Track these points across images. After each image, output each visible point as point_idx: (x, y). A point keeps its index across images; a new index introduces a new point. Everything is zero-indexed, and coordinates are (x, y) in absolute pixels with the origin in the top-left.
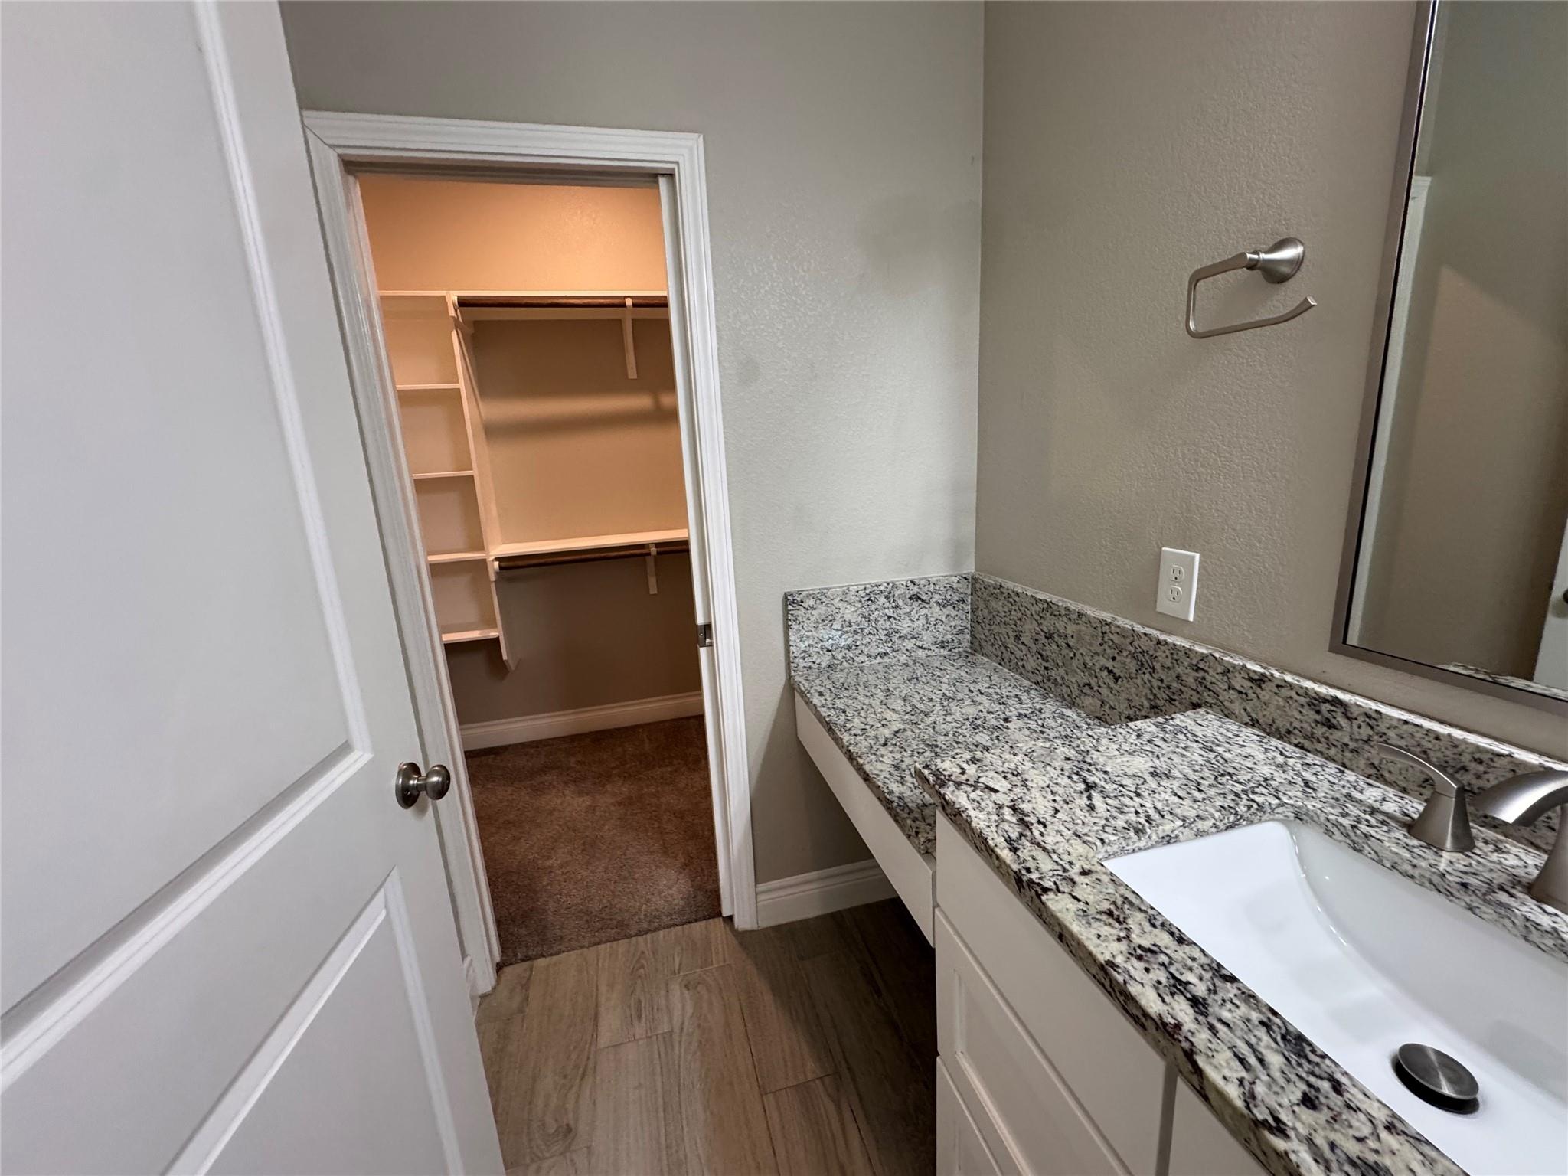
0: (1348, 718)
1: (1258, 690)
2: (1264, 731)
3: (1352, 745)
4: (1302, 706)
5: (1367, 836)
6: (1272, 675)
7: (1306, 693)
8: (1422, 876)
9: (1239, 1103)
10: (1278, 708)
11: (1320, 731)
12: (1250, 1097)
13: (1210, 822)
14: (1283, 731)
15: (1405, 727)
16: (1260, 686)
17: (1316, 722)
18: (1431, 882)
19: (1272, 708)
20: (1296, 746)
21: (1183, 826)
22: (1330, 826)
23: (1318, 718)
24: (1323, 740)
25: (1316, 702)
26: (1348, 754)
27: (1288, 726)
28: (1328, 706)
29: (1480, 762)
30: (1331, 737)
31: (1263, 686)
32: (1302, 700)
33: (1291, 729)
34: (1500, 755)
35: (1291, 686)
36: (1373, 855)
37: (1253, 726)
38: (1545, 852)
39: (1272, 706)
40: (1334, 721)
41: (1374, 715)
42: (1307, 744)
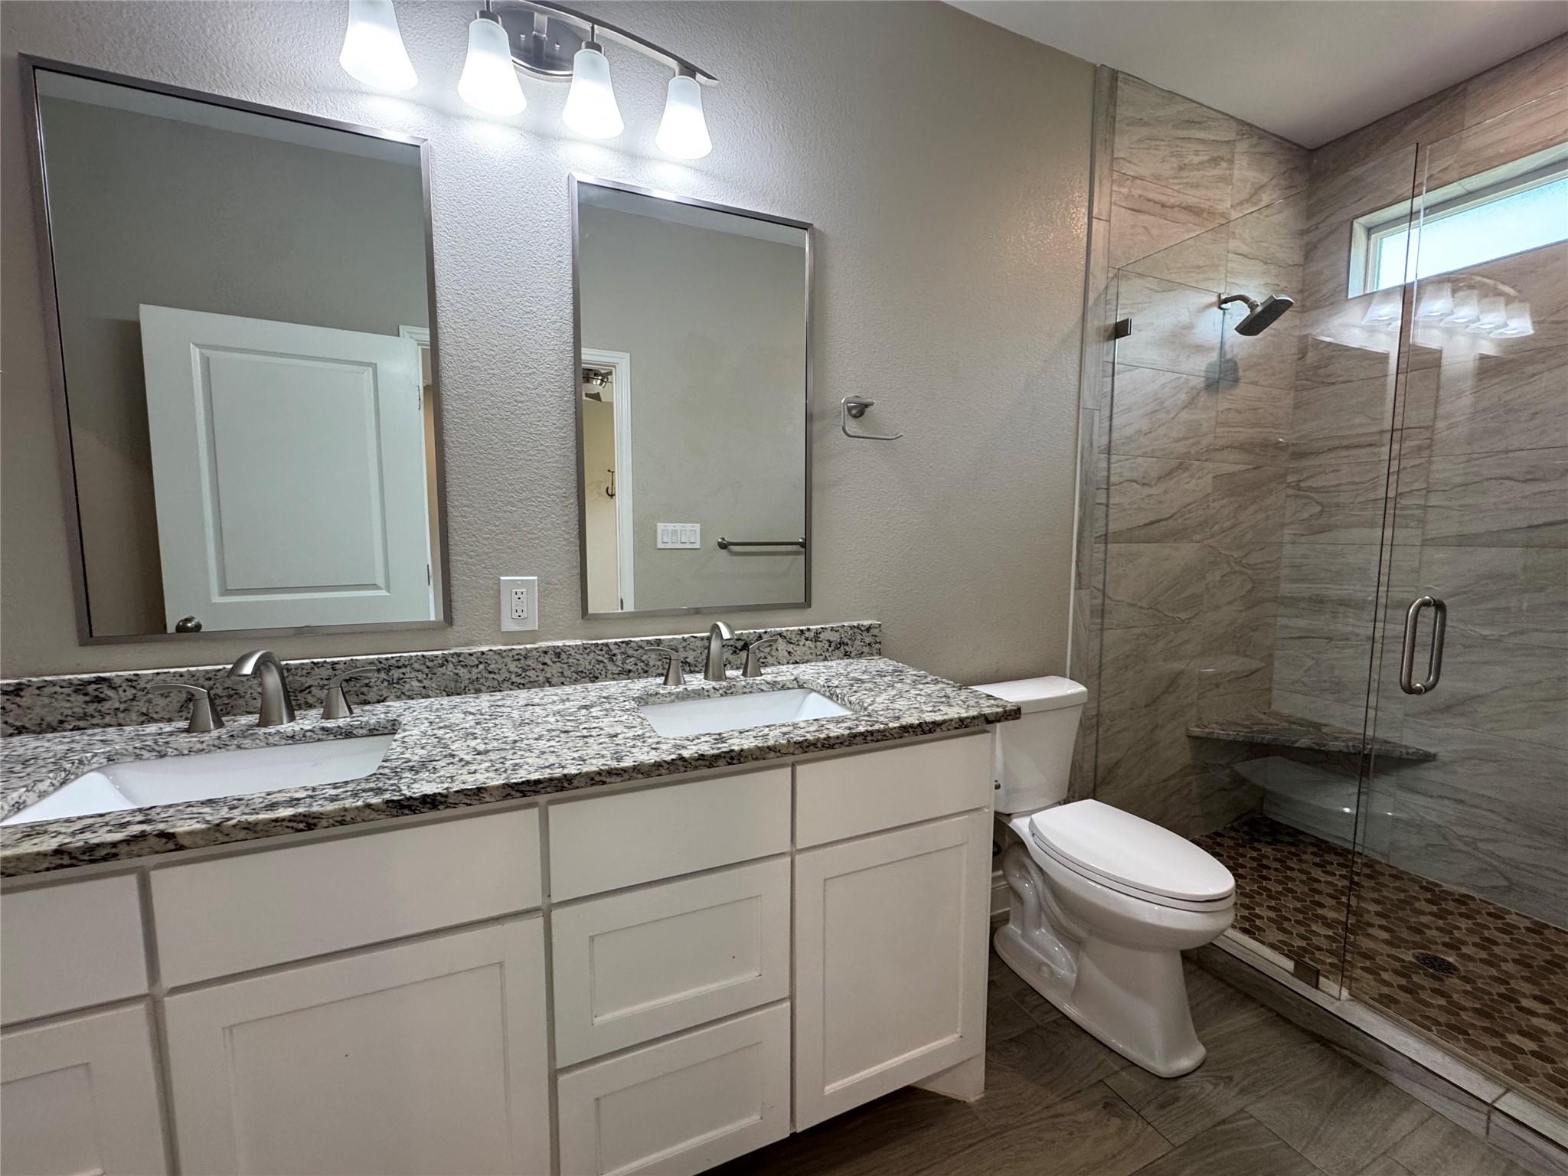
0: (114, 688)
1: (18, 699)
2: (34, 732)
3: (122, 707)
4: (69, 695)
5: (167, 743)
6: (30, 681)
7: (70, 683)
8: (208, 745)
9: (204, 826)
10: (44, 706)
11: (91, 708)
12: (208, 822)
13: (47, 782)
14: (55, 724)
15: (159, 677)
16: (18, 695)
17: (87, 702)
18: (214, 746)
19: (37, 710)
20: (72, 730)
21: (27, 791)
22: (137, 751)
23: (87, 698)
24: (97, 714)
25: (81, 688)
26: (121, 715)
27: (60, 718)
28: (94, 686)
29: (210, 679)
30: (103, 709)
31: (22, 694)
32: (67, 691)
33: (63, 718)
34: (219, 670)
35: (53, 684)
36: (175, 752)
37: (20, 733)
38: (255, 713)
39: (38, 707)
40: (102, 696)
41: (134, 678)
42: (82, 724)
